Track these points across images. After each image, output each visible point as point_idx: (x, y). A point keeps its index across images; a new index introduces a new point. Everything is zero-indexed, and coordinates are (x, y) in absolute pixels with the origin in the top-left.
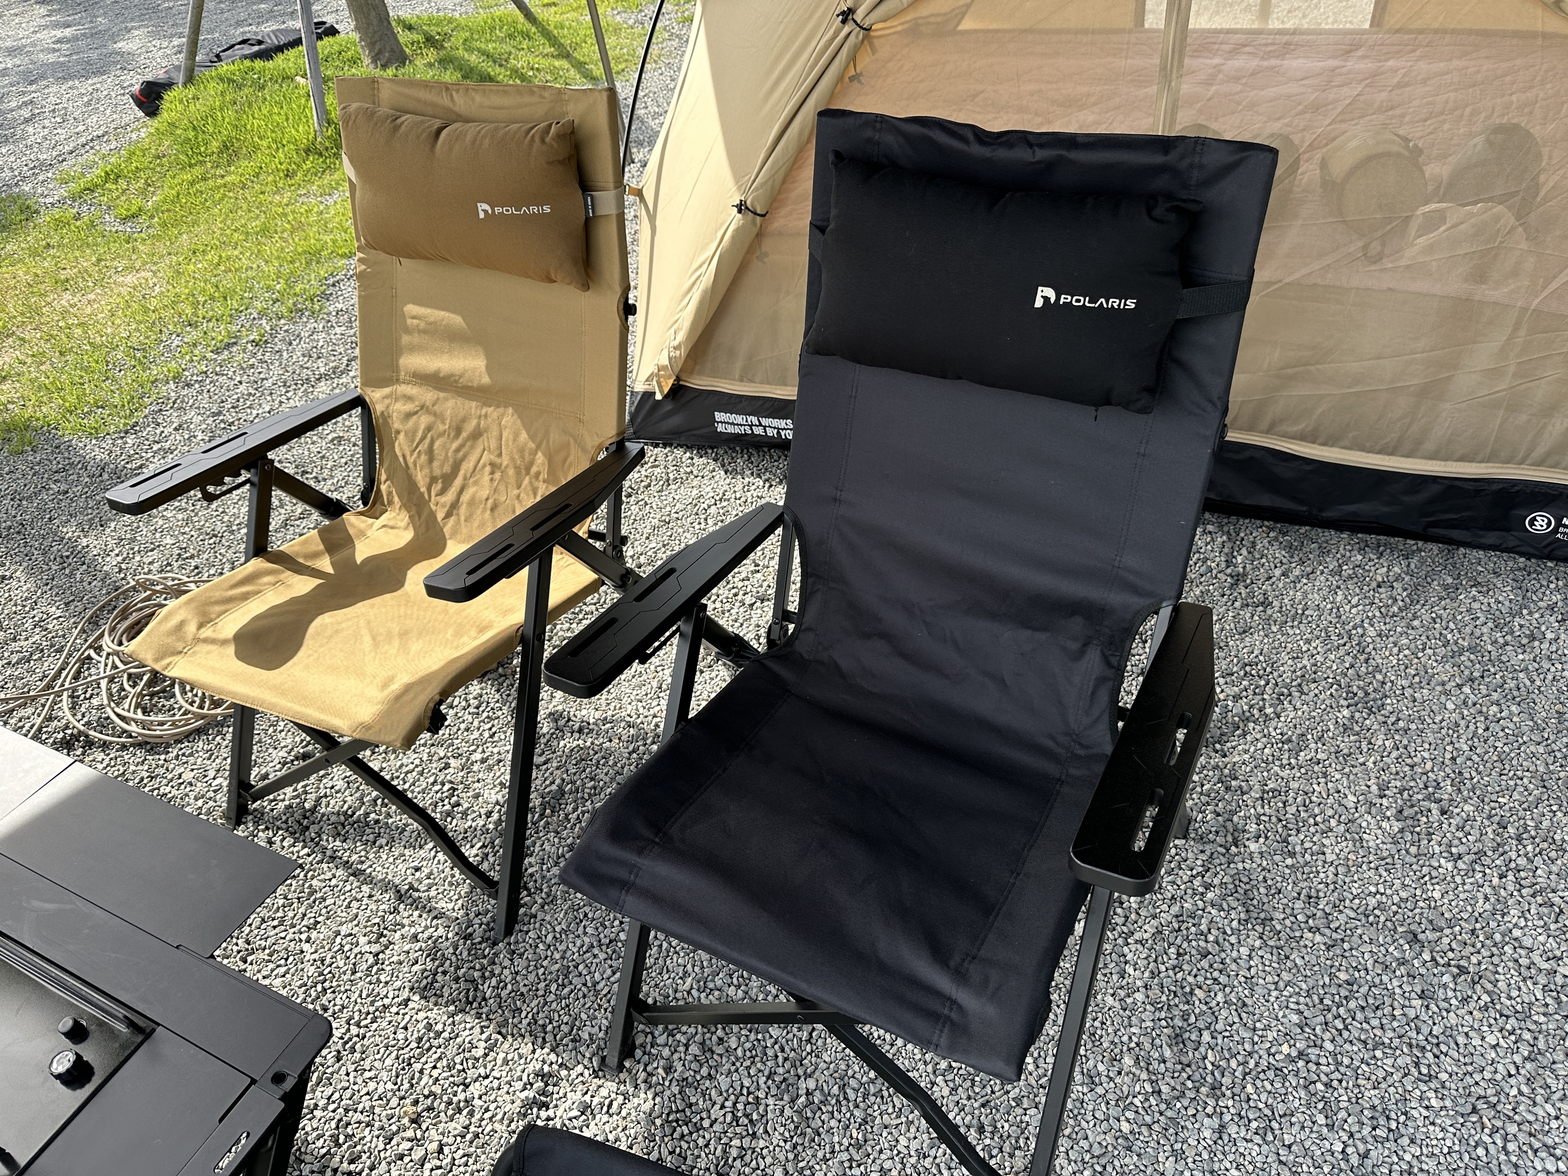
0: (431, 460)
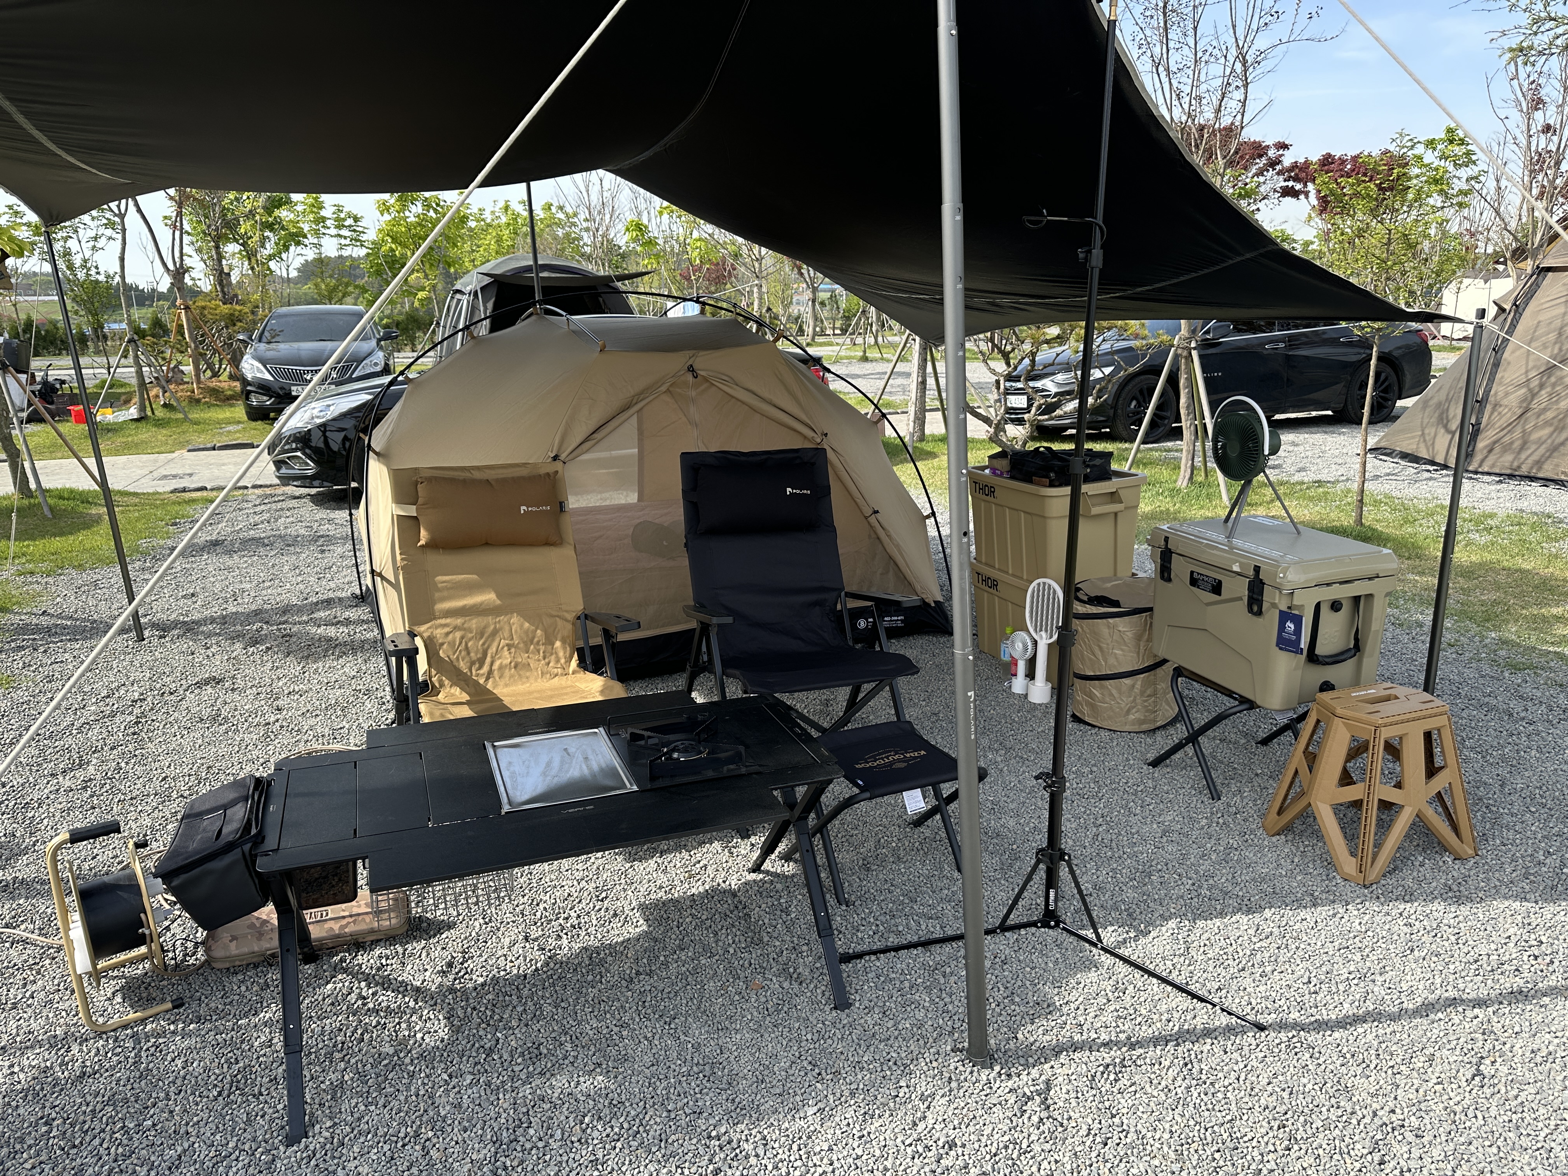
0: (469, 653)
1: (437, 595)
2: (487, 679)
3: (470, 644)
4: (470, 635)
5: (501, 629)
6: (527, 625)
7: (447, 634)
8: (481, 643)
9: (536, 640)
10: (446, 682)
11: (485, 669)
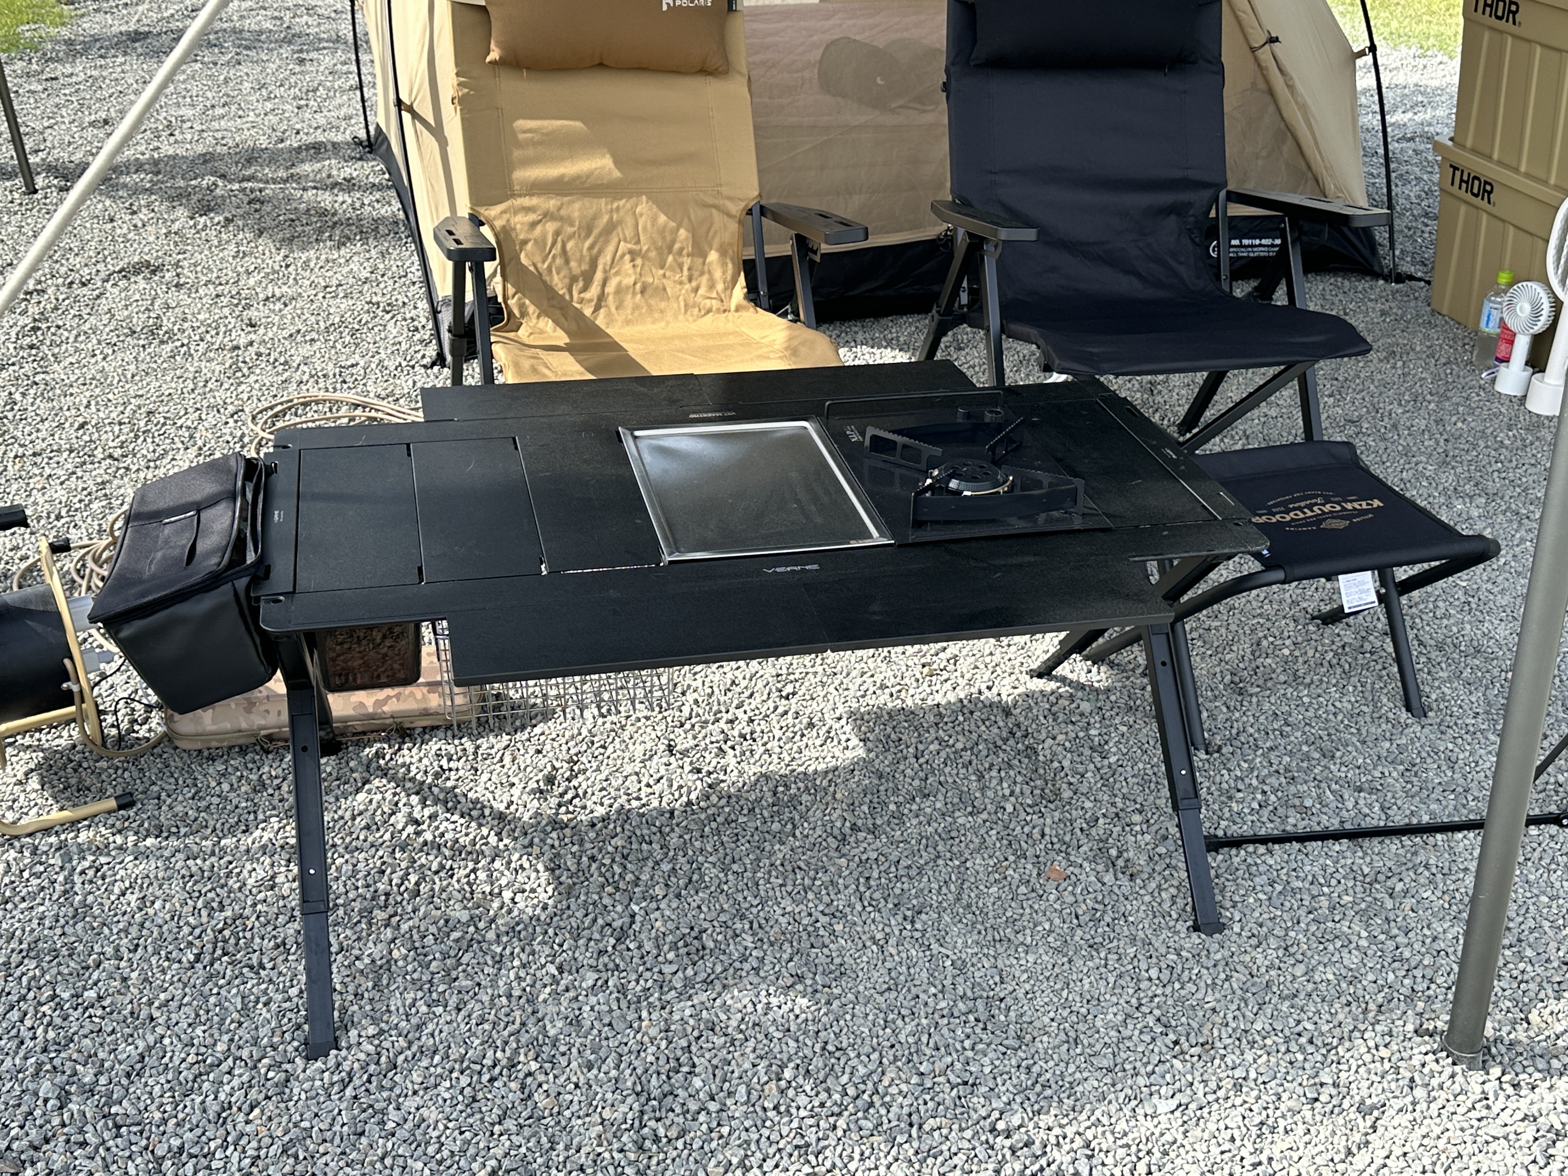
0: (567, 262)
1: (517, 154)
2: (597, 308)
3: (570, 245)
4: (570, 230)
5: (620, 222)
6: (662, 218)
7: (533, 225)
8: (587, 244)
9: (677, 246)
10: (531, 309)
11: (594, 291)
